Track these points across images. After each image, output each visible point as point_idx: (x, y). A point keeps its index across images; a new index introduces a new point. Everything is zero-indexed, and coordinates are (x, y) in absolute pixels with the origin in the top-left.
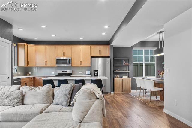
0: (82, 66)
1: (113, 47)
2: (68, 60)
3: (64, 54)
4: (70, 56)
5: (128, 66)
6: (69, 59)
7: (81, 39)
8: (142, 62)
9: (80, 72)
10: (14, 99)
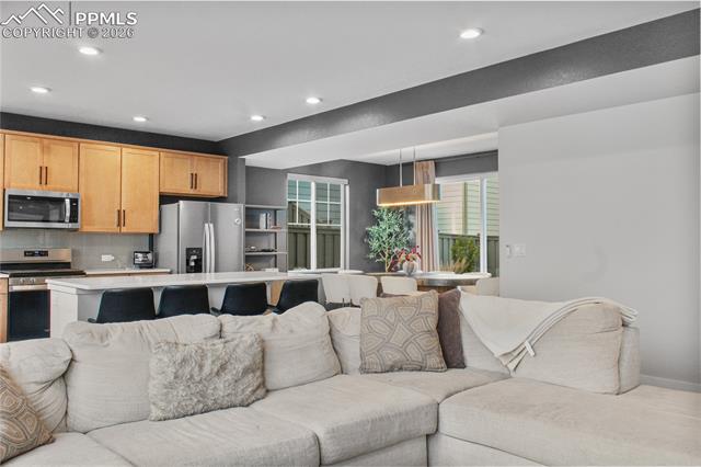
0: (124, 230)
1: (248, 167)
2: (68, 201)
3: (44, 175)
4: (70, 187)
5: (276, 233)
6: (74, 201)
7: (139, 121)
8: (309, 221)
9: (105, 258)
10: (246, 371)
